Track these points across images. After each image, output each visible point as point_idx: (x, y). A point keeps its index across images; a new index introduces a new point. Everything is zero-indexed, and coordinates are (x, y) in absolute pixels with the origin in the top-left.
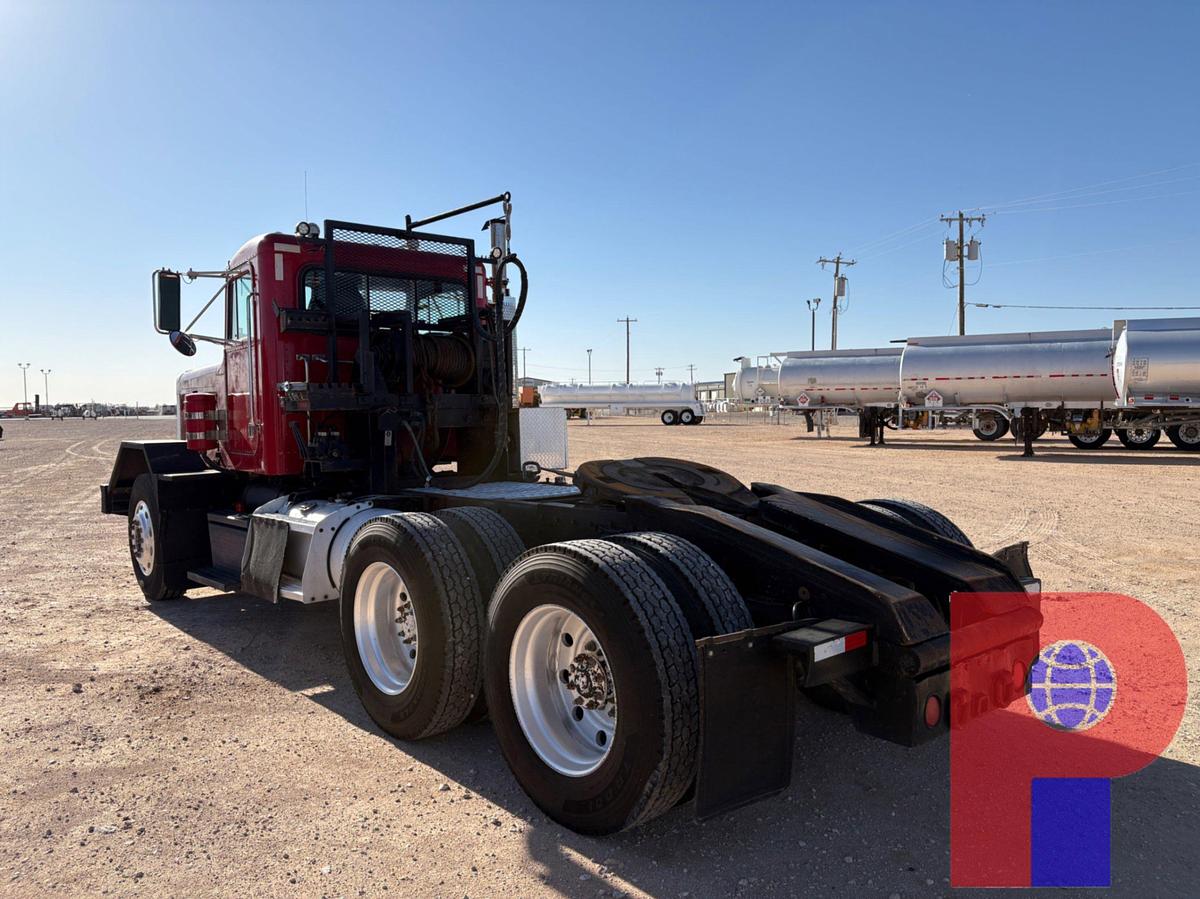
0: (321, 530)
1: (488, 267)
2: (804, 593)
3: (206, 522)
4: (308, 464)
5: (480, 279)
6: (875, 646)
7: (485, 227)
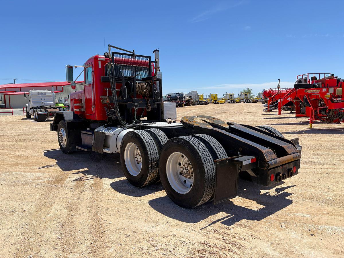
0: (114, 135)
1: (154, 64)
2: (241, 149)
3: (80, 133)
4: (109, 117)
5: (152, 67)
6: (258, 161)
7: (153, 53)
